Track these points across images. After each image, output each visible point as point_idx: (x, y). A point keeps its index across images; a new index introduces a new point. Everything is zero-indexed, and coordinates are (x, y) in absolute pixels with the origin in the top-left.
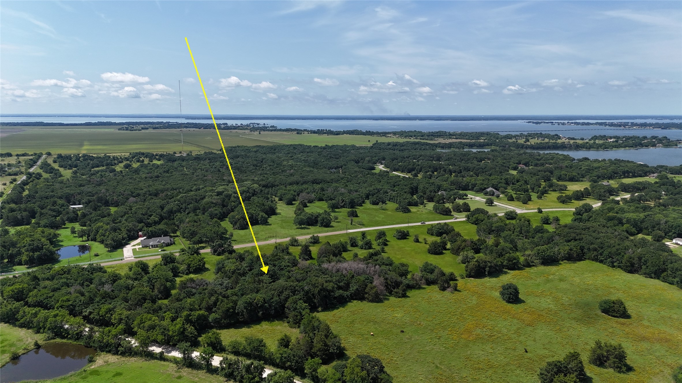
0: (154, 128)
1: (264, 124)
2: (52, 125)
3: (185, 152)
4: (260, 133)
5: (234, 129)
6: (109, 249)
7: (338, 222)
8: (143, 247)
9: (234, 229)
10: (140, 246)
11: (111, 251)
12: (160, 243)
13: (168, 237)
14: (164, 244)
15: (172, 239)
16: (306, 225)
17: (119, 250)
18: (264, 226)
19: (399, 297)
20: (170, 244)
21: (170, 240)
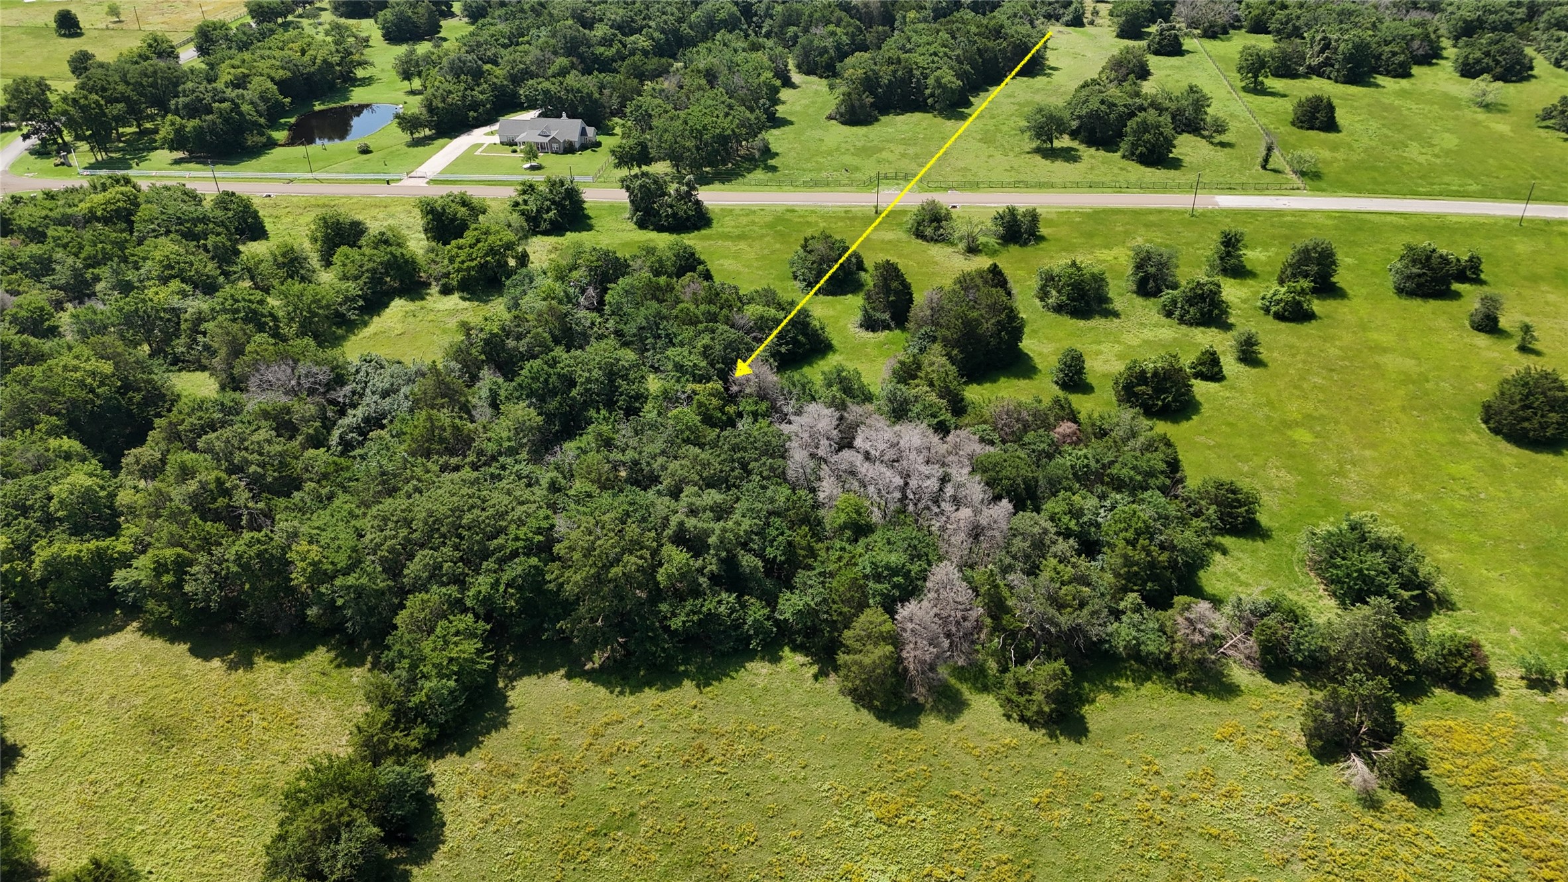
6: (416, 135)
7: (1223, 145)
8: (502, 143)
9: (830, 118)
10: (496, 139)
11: (416, 143)
12: (546, 140)
13: (578, 123)
14: (555, 146)
15: (591, 131)
16: (1082, 142)
17: (441, 141)
18: (939, 120)
19: (1023, 719)
20: (577, 146)
21: (583, 132)
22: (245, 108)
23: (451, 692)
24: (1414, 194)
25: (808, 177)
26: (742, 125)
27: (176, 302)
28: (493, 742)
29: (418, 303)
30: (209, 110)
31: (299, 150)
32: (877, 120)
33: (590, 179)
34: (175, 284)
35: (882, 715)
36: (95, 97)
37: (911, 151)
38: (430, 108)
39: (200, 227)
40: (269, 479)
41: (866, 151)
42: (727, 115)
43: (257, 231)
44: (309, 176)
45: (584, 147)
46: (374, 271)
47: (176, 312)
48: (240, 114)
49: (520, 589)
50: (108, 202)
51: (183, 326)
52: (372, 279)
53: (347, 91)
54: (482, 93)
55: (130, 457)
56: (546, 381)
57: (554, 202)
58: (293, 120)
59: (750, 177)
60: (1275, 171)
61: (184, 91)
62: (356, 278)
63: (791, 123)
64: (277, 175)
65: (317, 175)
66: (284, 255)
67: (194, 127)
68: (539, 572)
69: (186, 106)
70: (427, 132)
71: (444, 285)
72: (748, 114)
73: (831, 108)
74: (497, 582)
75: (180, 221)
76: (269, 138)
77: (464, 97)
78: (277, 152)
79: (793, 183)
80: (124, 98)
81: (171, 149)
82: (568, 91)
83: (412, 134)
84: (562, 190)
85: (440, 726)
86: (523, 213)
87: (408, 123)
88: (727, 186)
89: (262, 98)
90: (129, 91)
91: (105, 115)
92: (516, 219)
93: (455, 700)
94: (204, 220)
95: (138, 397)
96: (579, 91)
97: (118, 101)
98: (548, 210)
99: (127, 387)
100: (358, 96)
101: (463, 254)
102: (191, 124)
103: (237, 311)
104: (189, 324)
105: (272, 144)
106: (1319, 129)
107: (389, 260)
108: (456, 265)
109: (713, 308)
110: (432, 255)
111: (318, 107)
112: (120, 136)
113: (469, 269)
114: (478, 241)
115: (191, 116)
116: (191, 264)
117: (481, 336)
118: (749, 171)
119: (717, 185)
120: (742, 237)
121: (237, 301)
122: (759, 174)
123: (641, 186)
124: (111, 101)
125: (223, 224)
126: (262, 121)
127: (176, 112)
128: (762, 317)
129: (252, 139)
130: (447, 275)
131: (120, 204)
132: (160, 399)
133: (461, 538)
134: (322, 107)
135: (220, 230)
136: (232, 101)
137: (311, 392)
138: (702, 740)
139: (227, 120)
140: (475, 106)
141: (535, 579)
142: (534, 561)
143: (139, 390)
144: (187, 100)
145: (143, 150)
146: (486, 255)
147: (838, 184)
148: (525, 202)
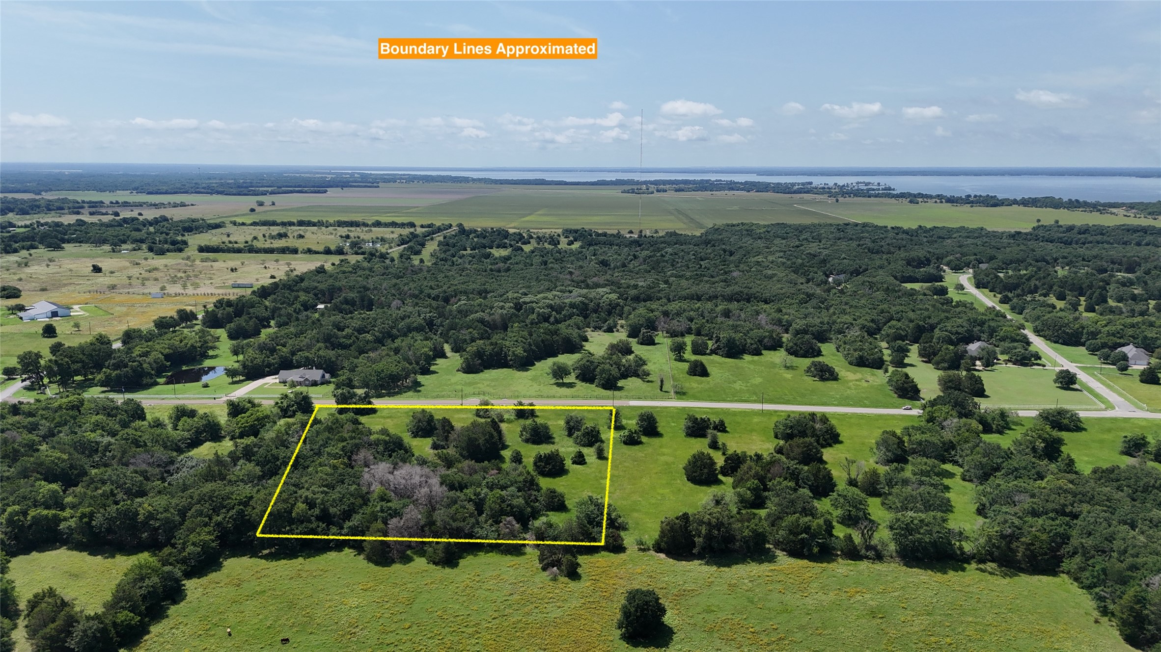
0: (676, 191)
1: (879, 184)
2: (542, 184)
3: (663, 230)
4: (837, 201)
5: (805, 192)
6: (235, 379)
7: (648, 381)
8: (280, 382)
9: (458, 370)
10: (277, 381)
11: (234, 383)
12: (302, 380)
13: (321, 372)
14: (307, 382)
15: (327, 376)
16: (580, 380)
17: (248, 382)
18: (515, 371)
19: (434, 563)
20: (319, 382)
21: (323, 376)
22: (145, 366)
23: (198, 553)
24: (724, 401)
25: (435, 394)
26: (403, 369)
27: (99, 439)
28: (213, 576)
29: (218, 444)
30: (126, 366)
31: (171, 386)
32: (482, 371)
33: (321, 396)
34: (99, 432)
35: (377, 563)
36: (67, 359)
37: (493, 384)
38: (244, 366)
39: (114, 412)
40: (134, 491)
41: (470, 384)
42: (396, 365)
43: (142, 417)
44: (174, 396)
45: (322, 384)
46: (198, 428)
47: (97, 443)
48: (142, 368)
49: (234, 520)
50: (70, 402)
51: (100, 449)
52: (196, 432)
53: (203, 361)
54: (273, 360)
55: (71, 490)
56: (266, 457)
57: (297, 403)
58: (169, 374)
59: (405, 395)
60: (666, 392)
61: (115, 357)
62: (188, 431)
63: (437, 373)
64: (157, 396)
65: (177, 396)
66: (154, 422)
67: (116, 374)
68: (243, 511)
69: (114, 364)
70: (242, 378)
71: (232, 436)
72: (407, 365)
73: (459, 366)
74: (226, 517)
75: (104, 409)
76: (155, 381)
77: (264, 361)
78: (158, 387)
79: (426, 397)
80: (82, 361)
81: (101, 386)
82: (318, 357)
83: (232, 378)
84: (301, 396)
85: (191, 566)
86: (279, 407)
87: (231, 373)
88: (391, 398)
89: (155, 362)
90: (84, 358)
91: (70, 368)
92: (276, 410)
93: (201, 556)
94: (117, 408)
95: (76, 472)
96: (324, 357)
97: (77, 362)
98: (293, 406)
99: (72, 467)
100: (207, 363)
101: (243, 421)
102: (114, 373)
103: (128, 439)
104: (103, 448)
105: (157, 384)
106: (699, 376)
107: (206, 424)
108: (239, 425)
109: (354, 435)
110: (229, 423)
111: (184, 368)
112: (74, 381)
113: (245, 427)
114: (252, 415)
115: (114, 370)
116: (108, 425)
117: (242, 446)
118: (406, 392)
119: (387, 398)
120: (388, 417)
121: (129, 435)
122: (410, 393)
123: (341, 394)
124: (73, 362)
125: (126, 411)
126: (153, 372)
127: (108, 368)
128: (378, 439)
129: (146, 380)
130: (234, 431)
131: (75, 403)
132: (85, 473)
133: (213, 501)
134: (187, 368)
135: (123, 413)
136: (139, 362)
137: (159, 466)
138: (301, 572)
139: (134, 370)
140: (269, 365)
141: (241, 513)
142: (241, 507)
143: (76, 469)
144: (115, 361)
145: (86, 387)
146: (255, 420)
147: (449, 396)
148: (282, 403)
